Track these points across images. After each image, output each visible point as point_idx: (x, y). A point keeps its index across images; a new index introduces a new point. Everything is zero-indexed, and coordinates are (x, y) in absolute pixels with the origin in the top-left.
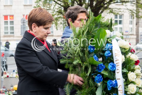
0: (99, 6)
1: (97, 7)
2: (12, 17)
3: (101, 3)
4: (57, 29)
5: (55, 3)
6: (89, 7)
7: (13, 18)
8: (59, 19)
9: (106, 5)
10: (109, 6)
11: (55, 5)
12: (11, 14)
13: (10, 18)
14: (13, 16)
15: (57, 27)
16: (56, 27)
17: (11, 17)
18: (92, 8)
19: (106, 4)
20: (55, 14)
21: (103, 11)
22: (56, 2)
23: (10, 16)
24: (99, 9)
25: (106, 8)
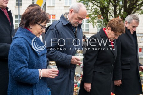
0: (132, 7)
1: (130, 8)
2: (54, 17)
3: (134, 5)
4: (94, 27)
5: (92, 4)
6: (123, 8)
7: (55, 17)
8: (96, 18)
9: (138, 7)
10: (140, 7)
11: (93, 5)
12: (54, 14)
13: (52, 17)
14: (55, 15)
15: (94, 25)
16: (93, 25)
17: (53, 17)
18: (126, 9)
19: (138, 5)
20: (92, 14)
21: (136, 11)
22: (94, 4)
23: (53, 15)
24: (132, 10)
25: (138, 9)
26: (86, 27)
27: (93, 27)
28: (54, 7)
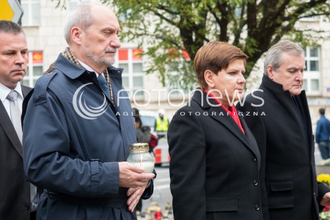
0: (271, 25)
1: (266, 26)
2: (40, 57)
3: (276, 17)
4: (164, 85)
5: (157, 17)
6: (246, 27)
7: (42, 59)
9: (286, 23)
10: (294, 23)
11: (159, 22)
12: (38, 48)
13: (34, 60)
14: (41, 53)
15: (164, 79)
16: (161, 78)
17: (36, 57)
18: (254, 30)
19: (288, 19)
20: (158, 47)
21: (282, 36)
22: (162, 17)
23: (34, 53)
24: (272, 31)
25: (288, 29)
26: (134, 85)
27: (161, 85)
28: (37, 27)
